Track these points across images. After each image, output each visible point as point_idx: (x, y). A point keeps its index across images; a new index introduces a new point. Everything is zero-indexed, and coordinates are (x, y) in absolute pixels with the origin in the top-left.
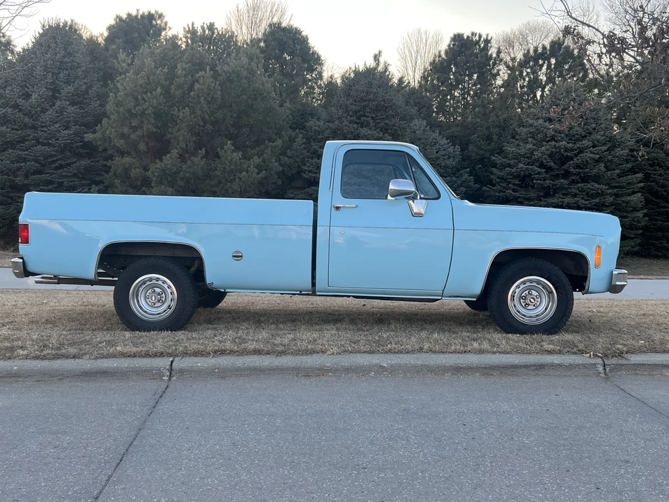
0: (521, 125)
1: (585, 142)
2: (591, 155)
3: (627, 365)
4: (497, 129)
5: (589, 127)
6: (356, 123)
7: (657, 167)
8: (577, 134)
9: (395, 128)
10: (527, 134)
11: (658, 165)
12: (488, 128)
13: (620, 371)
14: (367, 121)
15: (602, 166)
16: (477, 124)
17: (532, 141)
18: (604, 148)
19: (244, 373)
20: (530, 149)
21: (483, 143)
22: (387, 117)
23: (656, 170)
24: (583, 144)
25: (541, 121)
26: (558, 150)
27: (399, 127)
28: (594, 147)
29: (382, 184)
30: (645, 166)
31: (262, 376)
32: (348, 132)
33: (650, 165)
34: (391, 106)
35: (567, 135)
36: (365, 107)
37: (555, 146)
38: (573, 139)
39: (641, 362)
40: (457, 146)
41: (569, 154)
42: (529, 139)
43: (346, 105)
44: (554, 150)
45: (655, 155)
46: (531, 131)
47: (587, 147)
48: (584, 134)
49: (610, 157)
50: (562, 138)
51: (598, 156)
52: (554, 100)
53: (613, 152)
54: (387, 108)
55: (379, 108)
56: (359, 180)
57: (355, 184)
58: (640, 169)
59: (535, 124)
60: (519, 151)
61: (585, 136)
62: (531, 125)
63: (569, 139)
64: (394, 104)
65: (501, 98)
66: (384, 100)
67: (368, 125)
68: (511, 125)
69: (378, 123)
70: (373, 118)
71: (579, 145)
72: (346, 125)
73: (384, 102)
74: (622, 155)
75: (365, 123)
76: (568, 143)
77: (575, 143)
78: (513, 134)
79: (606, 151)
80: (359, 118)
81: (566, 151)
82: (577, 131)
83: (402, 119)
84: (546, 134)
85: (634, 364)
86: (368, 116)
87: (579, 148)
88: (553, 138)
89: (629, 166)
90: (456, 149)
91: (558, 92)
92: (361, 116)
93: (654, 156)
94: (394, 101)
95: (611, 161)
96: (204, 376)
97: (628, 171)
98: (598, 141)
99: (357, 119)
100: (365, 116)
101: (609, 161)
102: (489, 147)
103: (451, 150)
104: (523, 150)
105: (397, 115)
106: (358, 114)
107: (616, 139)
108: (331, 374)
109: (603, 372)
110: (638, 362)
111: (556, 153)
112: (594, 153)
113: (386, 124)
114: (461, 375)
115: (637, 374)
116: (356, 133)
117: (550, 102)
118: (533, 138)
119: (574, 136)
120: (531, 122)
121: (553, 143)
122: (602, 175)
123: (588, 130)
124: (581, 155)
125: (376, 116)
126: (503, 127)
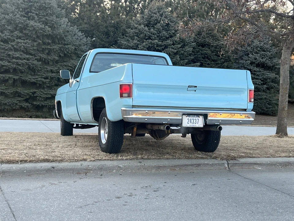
0: (129, 27)
1: (169, 42)
2: (172, 50)
3: (239, 163)
4: (112, 29)
5: (171, 32)
6: (25, 17)
7: (207, 60)
8: (164, 36)
9: (53, 22)
10: (133, 34)
11: (207, 58)
12: (106, 27)
13: (235, 166)
14: (33, 16)
15: (178, 56)
16: (99, 24)
17: (137, 39)
18: (179, 46)
19: (42, 173)
20: (136, 43)
21: (104, 37)
22: (47, 14)
23: (206, 61)
24: (167, 43)
25: (142, 26)
26: (153, 45)
27: (55, 22)
28: (173, 44)
29: (43, 60)
30: (200, 58)
31: (52, 174)
32: (19, 23)
33: (202, 57)
34: (50, 8)
35: (158, 36)
36: (31, 6)
37: (151, 42)
38: (161, 39)
39: (245, 162)
40: (88, 38)
41: (159, 48)
42: (135, 37)
43: (18, 4)
44: (150, 45)
45: (205, 51)
46: (136, 32)
47: (170, 45)
48: (168, 36)
49: (182, 52)
50: (155, 38)
51: (176, 51)
52: (150, 13)
53: (184, 49)
54: (46, 8)
55: (41, 8)
56: (28, 56)
57: (24, 59)
58: (197, 60)
59: (140, 27)
60: (129, 44)
61: (168, 38)
62: (136, 28)
63: (159, 39)
64: (52, 6)
65: (115, 8)
66: (45, 3)
67: (33, 19)
68: (122, 26)
69: (41, 18)
70: (36, 14)
71: (165, 43)
72: (18, 18)
73: (45, 4)
74: (189, 51)
75: (32, 17)
76: (159, 41)
77: (162, 42)
78: (123, 32)
79: (180, 48)
80: (27, 13)
81: (157, 46)
82: (164, 34)
83: (57, 17)
84: (146, 35)
85: (242, 163)
86: (33, 13)
87: (165, 45)
88: (150, 38)
89: (192, 57)
90: (88, 40)
91: (152, 9)
92: (28, 12)
93: (205, 53)
94: (52, 4)
95: (183, 54)
96: (18, 175)
97: (192, 61)
98: (176, 41)
99: (26, 14)
100: (31, 12)
101: (182, 54)
102: (108, 40)
103: (85, 39)
104: (132, 44)
105: (54, 13)
106: (26, 11)
107: (186, 41)
108: (92, 172)
109: (227, 167)
110: (243, 162)
111: (152, 47)
112: (173, 49)
113: (46, 19)
114: (160, 170)
115: (243, 168)
116: (25, 24)
117: (148, 14)
118: (138, 37)
119: (162, 37)
120: (136, 26)
121: (150, 41)
122: (178, 63)
123: (170, 34)
124: (166, 49)
125: (39, 13)
126: (116, 27)
